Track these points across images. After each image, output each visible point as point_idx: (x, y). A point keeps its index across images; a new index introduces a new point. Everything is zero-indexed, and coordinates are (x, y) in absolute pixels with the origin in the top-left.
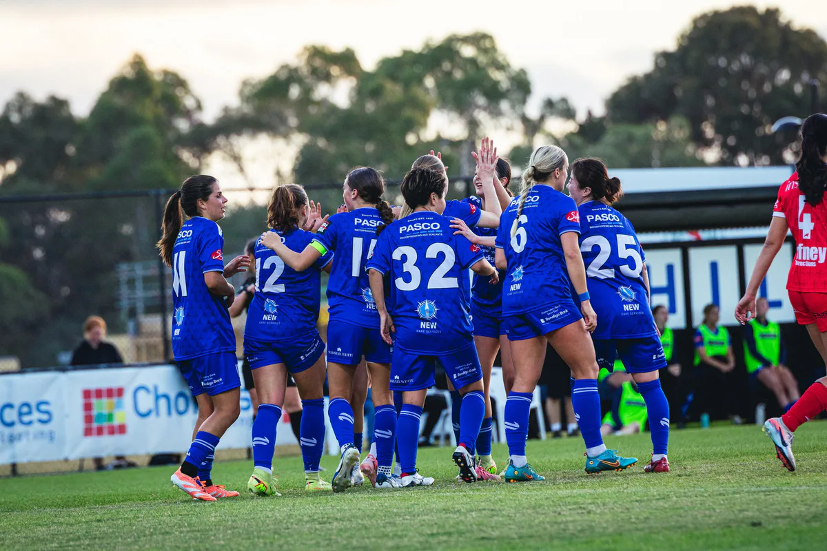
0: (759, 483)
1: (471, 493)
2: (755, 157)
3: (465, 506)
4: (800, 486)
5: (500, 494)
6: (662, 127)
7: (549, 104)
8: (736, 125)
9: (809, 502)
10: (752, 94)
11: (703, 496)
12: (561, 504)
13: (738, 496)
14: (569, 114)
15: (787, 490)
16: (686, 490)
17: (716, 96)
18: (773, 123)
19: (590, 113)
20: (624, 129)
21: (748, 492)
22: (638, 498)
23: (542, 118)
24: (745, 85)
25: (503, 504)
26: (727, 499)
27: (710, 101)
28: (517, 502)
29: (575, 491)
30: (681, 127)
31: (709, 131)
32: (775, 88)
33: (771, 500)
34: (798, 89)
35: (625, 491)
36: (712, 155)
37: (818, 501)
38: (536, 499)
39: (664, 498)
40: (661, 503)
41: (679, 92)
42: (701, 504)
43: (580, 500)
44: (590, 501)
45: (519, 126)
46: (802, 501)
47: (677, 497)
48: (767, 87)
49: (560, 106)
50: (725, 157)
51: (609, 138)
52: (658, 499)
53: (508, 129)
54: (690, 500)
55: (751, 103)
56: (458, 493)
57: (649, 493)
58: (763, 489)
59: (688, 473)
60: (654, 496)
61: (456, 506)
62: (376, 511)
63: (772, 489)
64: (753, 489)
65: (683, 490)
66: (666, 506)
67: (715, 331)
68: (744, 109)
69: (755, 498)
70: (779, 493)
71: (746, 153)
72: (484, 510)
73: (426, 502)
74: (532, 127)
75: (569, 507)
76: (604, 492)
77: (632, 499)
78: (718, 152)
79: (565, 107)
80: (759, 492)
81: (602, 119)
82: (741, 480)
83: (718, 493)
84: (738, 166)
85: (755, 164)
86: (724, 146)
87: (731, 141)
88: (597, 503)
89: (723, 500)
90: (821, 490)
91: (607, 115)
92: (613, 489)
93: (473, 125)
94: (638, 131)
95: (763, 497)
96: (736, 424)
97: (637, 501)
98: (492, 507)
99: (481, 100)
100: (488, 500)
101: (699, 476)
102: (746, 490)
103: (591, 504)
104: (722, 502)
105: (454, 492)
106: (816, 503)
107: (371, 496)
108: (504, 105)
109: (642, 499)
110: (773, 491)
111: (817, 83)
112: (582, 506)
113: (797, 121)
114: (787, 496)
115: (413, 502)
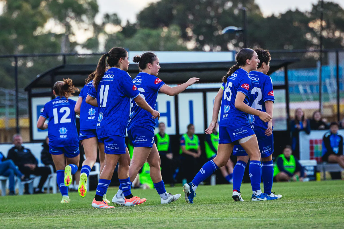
0: (212, 216)
1: (63, 218)
2: (213, 47)
3: (60, 225)
4: (233, 218)
5: (78, 219)
6: (165, 30)
7: (107, 16)
8: (204, 30)
9: (237, 226)
10: (212, 14)
11: (183, 222)
12: (110, 225)
13: (201, 222)
14: (117, 22)
15: (226, 220)
16: (174, 219)
17: (193, 14)
18: (223, 29)
19: (128, 22)
20: (146, 31)
21: (206, 220)
22: (149, 223)
23: (104, 24)
24: (209, 9)
25: (79, 224)
26: (195, 224)
27: (191, 17)
28: (87, 223)
29: (117, 218)
30: (176, 30)
31: (190, 32)
32: (224, 11)
33: (218, 225)
34: (236, 12)
35: (143, 218)
36: (191, 45)
37: (242, 226)
38: (96, 222)
39: (163, 223)
40: (161, 225)
41: (175, 12)
42: (182, 226)
43: (119, 223)
44: (124, 223)
45: (92, 28)
46: (234, 225)
47: (169, 222)
48: (220, 10)
49: (112, 18)
50: (198, 46)
51: (138, 36)
52: (160, 223)
53: (86, 30)
54: (176, 224)
55: (211, 18)
56: (56, 218)
57: (155, 220)
58: (214, 219)
59: (175, 210)
60: (157, 221)
61: (55, 225)
62: (13, 226)
63: (218, 219)
64: (209, 219)
65: (172, 219)
66: (164, 226)
67: (191, 138)
68: (208, 22)
69: (210, 224)
70: (222, 221)
71: (209, 45)
72: (70, 227)
73: (39, 222)
74: (98, 29)
75: (114, 226)
76: (132, 219)
77: (146, 223)
78: (195, 44)
79: (116, 18)
80: (212, 220)
81: (135, 25)
82: (203, 214)
83: (191, 220)
84: (205, 51)
85: (213, 50)
86: (197, 40)
87: (201, 38)
88: (128, 225)
89: (193, 224)
90: (244, 220)
91: (137, 23)
92: (136, 217)
93: (68, 27)
94: (154, 32)
95: (214, 223)
96: (201, 185)
97: (149, 224)
98: (73, 226)
99: (72, 14)
100: (72, 222)
101: (181, 211)
102: (205, 219)
103: (125, 225)
104: (193, 225)
105: (54, 217)
106: (241, 226)
107: (11, 219)
108: (84, 17)
109: (152, 223)
110: (219, 220)
111: (245, 9)
112: (120, 226)
113: (235, 28)
114: (227, 222)
115: (32, 223)
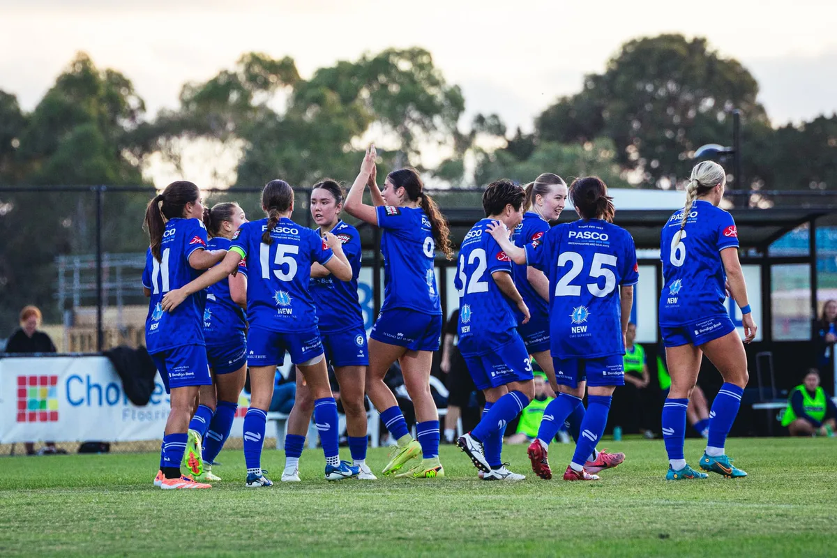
0: (668, 497)
1: (390, 494)
2: (677, 182)
3: (384, 506)
4: (708, 501)
5: (417, 497)
6: (588, 147)
7: (480, 120)
8: (660, 149)
9: (715, 517)
10: (676, 120)
11: (614, 507)
12: (477, 508)
13: (647, 508)
14: (499, 130)
15: (695, 505)
16: (597, 501)
17: (641, 120)
18: (695, 149)
19: (519, 131)
20: (554, 146)
21: (657, 505)
22: (551, 506)
23: (473, 133)
24: (670, 111)
25: (420, 506)
26: (636, 511)
27: (636, 125)
28: (434, 504)
29: (490, 496)
30: (607, 148)
31: (633, 154)
32: (699, 115)
33: (679, 513)
34: (721, 117)
35: (538, 498)
36: (635, 176)
37: (724, 517)
38: (452, 503)
39: (576, 507)
40: (573, 512)
41: (606, 115)
42: (612, 515)
43: (495, 505)
44: (504, 507)
45: (451, 141)
46: (709, 516)
47: (588, 507)
48: (691, 114)
49: (490, 122)
50: (648, 179)
51: (539, 155)
52: (570, 508)
53: (440, 143)
54: (601, 510)
55: (675, 128)
56: (377, 494)
57: (562, 503)
58: (672, 503)
59: (600, 484)
60: (566, 505)
61: (375, 506)
62: (298, 507)
63: (680, 502)
64: (662, 502)
65: (594, 501)
66: (578, 514)
67: (631, 349)
68: (669, 134)
69: (664, 511)
70: (687, 507)
71: (668, 178)
72: (402, 511)
73: (346, 500)
74: (463, 143)
75: (485, 512)
76: (518, 499)
77: (545, 506)
78: (642, 175)
79: (496, 123)
80: (668, 505)
81: (531, 136)
82: (651, 493)
83: (629, 505)
84: (661, 189)
85: (678, 188)
86: (647, 169)
87: (655, 164)
88: (511, 510)
89: (633, 512)
90: (727, 505)
91: (536, 134)
92: (527, 496)
93: (407, 137)
94: (567, 150)
95: (671, 510)
96: (648, 438)
97: (549, 509)
98: (409, 509)
99: (415, 115)
100: (406, 502)
101: (611, 487)
102: (656, 503)
103: (505, 509)
104: (632, 513)
105: (373, 492)
106: (722, 518)
107: (293, 492)
108: (437, 120)
109: (555, 507)
110: (681, 505)
111: (739, 112)
112: (497, 511)
113: (720, 148)
114: (695, 510)
115: (332, 501)
